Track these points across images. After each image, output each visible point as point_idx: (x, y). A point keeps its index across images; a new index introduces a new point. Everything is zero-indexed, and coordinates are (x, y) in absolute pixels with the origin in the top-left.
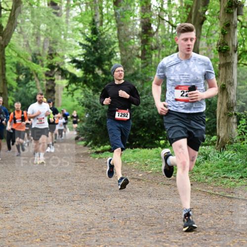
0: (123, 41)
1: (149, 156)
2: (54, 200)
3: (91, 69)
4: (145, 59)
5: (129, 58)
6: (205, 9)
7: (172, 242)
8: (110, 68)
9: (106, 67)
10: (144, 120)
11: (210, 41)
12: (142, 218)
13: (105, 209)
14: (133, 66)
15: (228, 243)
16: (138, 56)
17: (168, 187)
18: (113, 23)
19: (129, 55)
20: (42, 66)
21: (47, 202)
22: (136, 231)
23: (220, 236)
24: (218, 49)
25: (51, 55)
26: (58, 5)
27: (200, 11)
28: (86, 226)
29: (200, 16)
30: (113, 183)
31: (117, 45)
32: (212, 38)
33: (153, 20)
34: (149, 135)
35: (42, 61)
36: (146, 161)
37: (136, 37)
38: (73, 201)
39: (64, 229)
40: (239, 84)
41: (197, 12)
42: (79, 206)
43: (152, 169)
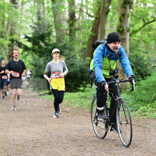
0: (57, 24)
1: (74, 97)
2: (14, 125)
3: (37, 42)
4: (71, 36)
5: (61, 35)
6: (109, 5)
7: (88, 151)
8: (49, 41)
9: (47, 41)
10: (71, 74)
11: (112, 25)
12: (69, 137)
13: (45, 130)
14: (64, 41)
15: (123, 152)
16: (67, 34)
17: (86, 117)
18: (51, 13)
19: (61, 33)
20: (6, 40)
21: (9, 127)
22: (65, 145)
23: (118, 148)
24: (117, 30)
25: (11, 33)
26: (16, 1)
27: (106, 6)
28: (34, 141)
29: (106, 9)
30: (51, 114)
31: (53, 27)
32: (113, 23)
33: (76, 11)
34: (74, 84)
35: (6, 37)
36: (72, 100)
37: (65, 22)
38: (26, 126)
39: (19, 143)
40: (130, 52)
41: (104, 7)
42: (29, 129)
43: (76, 105)
